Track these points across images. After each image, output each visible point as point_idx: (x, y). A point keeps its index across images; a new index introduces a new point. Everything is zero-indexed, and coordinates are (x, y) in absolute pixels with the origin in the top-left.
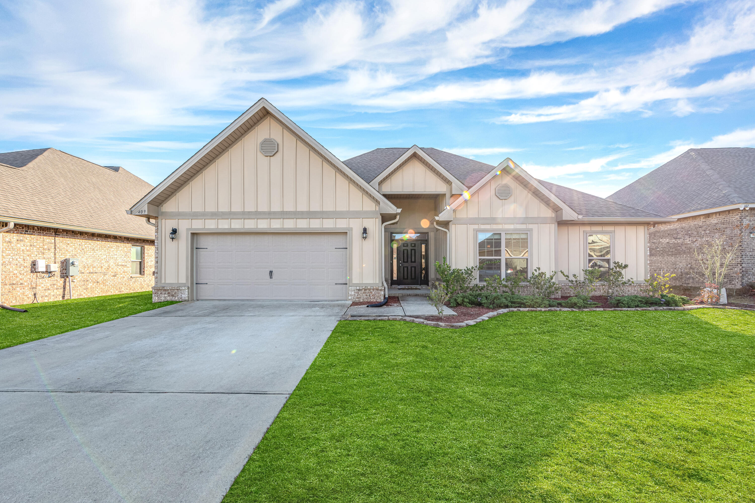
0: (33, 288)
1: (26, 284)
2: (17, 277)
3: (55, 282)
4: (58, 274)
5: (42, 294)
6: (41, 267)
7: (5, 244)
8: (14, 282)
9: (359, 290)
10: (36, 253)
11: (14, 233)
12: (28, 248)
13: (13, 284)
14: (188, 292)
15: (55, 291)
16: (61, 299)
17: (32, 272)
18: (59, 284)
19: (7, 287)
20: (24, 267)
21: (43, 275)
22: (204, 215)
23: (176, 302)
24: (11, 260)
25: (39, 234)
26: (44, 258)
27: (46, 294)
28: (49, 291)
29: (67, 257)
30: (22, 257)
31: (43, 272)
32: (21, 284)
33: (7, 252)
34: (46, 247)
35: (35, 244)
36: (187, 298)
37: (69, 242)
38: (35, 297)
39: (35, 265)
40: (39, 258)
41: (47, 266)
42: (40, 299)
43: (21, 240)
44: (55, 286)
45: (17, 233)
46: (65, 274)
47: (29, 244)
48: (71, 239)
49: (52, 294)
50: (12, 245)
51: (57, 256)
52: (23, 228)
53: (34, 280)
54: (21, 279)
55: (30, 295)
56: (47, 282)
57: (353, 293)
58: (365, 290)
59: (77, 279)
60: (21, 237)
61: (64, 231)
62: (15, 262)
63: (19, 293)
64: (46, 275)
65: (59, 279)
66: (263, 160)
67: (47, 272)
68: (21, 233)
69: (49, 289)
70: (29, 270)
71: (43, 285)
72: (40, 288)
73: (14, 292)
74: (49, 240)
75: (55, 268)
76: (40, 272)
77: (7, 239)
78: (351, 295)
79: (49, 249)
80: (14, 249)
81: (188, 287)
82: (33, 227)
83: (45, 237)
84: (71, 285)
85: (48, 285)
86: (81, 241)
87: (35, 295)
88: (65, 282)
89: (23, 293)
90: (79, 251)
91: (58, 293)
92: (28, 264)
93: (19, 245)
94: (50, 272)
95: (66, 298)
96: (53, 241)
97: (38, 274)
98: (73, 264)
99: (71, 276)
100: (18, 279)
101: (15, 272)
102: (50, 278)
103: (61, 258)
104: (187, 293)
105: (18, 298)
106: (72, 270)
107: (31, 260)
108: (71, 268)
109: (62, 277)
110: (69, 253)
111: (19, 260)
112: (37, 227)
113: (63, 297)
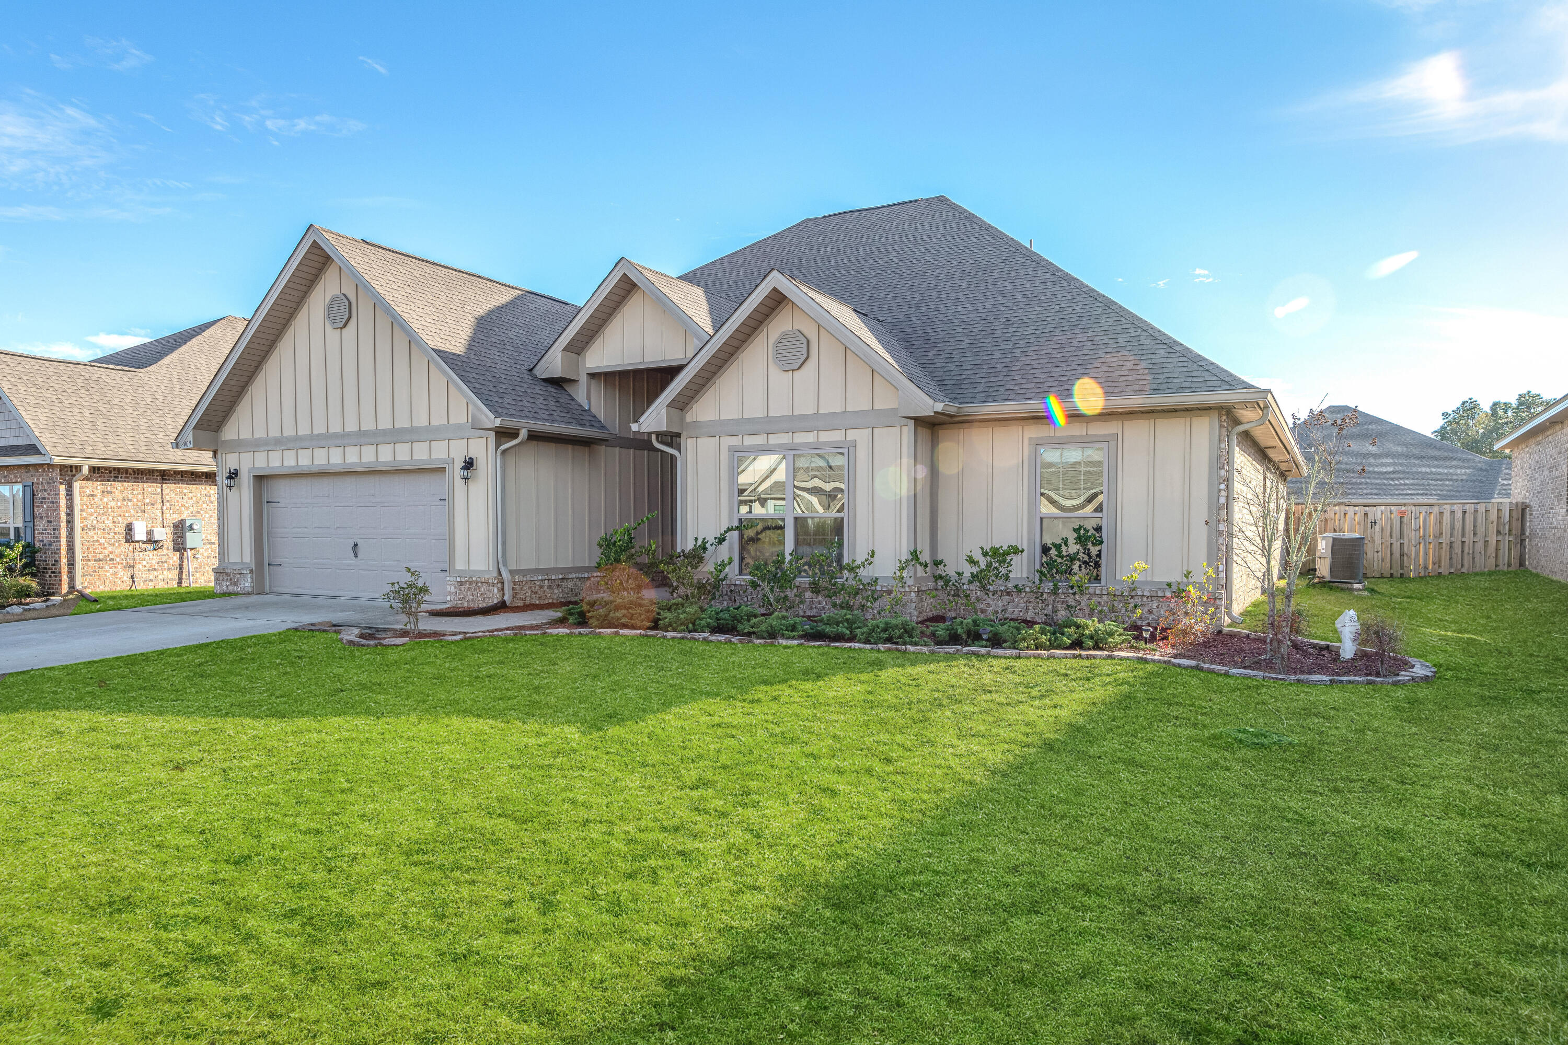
0: (130, 567)
1: (118, 559)
2: (104, 549)
3: (164, 559)
4: (168, 543)
5: (144, 577)
6: (140, 533)
7: (85, 499)
8: (101, 557)
9: (461, 583)
10: (132, 511)
11: (97, 480)
12: (119, 504)
13: (100, 560)
14: (252, 578)
15: (165, 572)
16: (176, 586)
17: (127, 541)
18: (171, 562)
19: (91, 563)
20: (115, 533)
21: (145, 546)
22: (281, 443)
23: (237, 594)
24: (95, 522)
25: (136, 480)
26: (146, 519)
27: (151, 577)
28: (155, 573)
29: (184, 517)
30: (110, 518)
31: (144, 542)
32: (112, 560)
33: (89, 510)
34: (147, 501)
35: (130, 497)
36: (250, 589)
37: (185, 491)
38: (133, 582)
39: (130, 530)
40: (138, 519)
41: (150, 533)
42: (142, 584)
43: (108, 492)
44: (165, 565)
45: (102, 481)
46: (180, 546)
47: (120, 497)
48: (190, 486)
49: (161, 577)
50: (96, 500)
51: (167, 515)
52: (110, 472)
53: (130, 554)
54: (111, 552)
55: (125, 578)
56: (151, 557)
57: (453, 589)
58: (471, 583)
59: (202, 554)
60: (109, 486)
61: (177, 473)
62: (102, 526)
63: (108, 574)
64: (148, 546)
65: (171, 553)
66: (333, 335)
67: (150, 541)
68: (109, 481)
69: (155, 570)
70: (122, 537)
71: (144, 563)
72: (141, 566)
73: (101, 572)
74: (152, 488)
75: (163, 534)
76: (138, 542)
77: (88, 492)
78: (450, 593)
79: (153, 505)
80: (98, 507)
81: (251, 571)
82: (126, 471)
83: (146, 485)
84: (191, 564)
85: (154, 562)
86: (208, 487)
87: (132, 577)
88: (181, 558)
89: (115, 574)
90: (205, 506)
91: (170, 576)
92: (121, 528)
93: (105, 500)
94: (156, 542)
95: (184, 585)
96: (159, 490)
97: (137, 544)
98: (191, 528)
99: (191, 549)
100: (106, 552)
101: (102, 541)
102: (155, 552)
103: (172, 517)
104: (249, 580)
105: (107, 582)
106: (191, 539)
107: (126, 522)
108: (189, 535)
109: (175, 550)
110: (187, 509)
111: (106, 522)
112: (133, 470)
113: (180, 583)
